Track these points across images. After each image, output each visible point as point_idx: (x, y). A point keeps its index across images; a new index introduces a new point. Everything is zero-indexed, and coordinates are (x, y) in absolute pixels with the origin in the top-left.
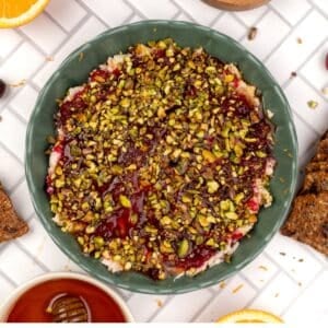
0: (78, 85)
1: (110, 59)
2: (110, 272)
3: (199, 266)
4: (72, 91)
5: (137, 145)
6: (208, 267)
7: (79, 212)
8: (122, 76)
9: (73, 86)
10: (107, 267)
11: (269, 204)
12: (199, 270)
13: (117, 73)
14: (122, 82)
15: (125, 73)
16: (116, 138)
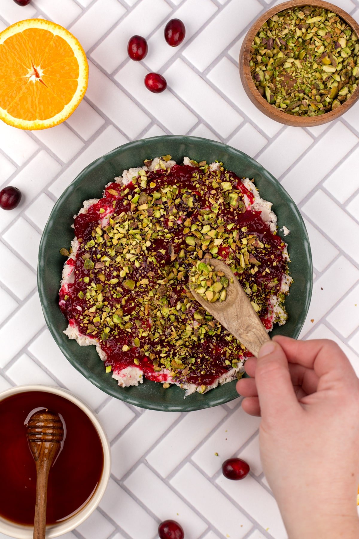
0: (92, 198)
1: (125, 172)
2: (121, 387)
3: (211, 383)
4: (87, 204)
5: (150, 260)
6: (219, 384)
7: (90, 326)
8: (137, 190)
9: (87, 199)
10: (117, 382)
11: (283, 322)
12: (209, 388)
13: (131, 187)
14: (137, 196)
15: (139, 187)
16: (129, 252)
